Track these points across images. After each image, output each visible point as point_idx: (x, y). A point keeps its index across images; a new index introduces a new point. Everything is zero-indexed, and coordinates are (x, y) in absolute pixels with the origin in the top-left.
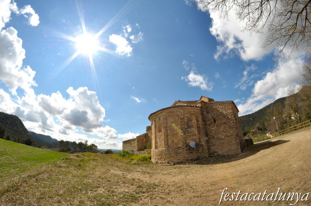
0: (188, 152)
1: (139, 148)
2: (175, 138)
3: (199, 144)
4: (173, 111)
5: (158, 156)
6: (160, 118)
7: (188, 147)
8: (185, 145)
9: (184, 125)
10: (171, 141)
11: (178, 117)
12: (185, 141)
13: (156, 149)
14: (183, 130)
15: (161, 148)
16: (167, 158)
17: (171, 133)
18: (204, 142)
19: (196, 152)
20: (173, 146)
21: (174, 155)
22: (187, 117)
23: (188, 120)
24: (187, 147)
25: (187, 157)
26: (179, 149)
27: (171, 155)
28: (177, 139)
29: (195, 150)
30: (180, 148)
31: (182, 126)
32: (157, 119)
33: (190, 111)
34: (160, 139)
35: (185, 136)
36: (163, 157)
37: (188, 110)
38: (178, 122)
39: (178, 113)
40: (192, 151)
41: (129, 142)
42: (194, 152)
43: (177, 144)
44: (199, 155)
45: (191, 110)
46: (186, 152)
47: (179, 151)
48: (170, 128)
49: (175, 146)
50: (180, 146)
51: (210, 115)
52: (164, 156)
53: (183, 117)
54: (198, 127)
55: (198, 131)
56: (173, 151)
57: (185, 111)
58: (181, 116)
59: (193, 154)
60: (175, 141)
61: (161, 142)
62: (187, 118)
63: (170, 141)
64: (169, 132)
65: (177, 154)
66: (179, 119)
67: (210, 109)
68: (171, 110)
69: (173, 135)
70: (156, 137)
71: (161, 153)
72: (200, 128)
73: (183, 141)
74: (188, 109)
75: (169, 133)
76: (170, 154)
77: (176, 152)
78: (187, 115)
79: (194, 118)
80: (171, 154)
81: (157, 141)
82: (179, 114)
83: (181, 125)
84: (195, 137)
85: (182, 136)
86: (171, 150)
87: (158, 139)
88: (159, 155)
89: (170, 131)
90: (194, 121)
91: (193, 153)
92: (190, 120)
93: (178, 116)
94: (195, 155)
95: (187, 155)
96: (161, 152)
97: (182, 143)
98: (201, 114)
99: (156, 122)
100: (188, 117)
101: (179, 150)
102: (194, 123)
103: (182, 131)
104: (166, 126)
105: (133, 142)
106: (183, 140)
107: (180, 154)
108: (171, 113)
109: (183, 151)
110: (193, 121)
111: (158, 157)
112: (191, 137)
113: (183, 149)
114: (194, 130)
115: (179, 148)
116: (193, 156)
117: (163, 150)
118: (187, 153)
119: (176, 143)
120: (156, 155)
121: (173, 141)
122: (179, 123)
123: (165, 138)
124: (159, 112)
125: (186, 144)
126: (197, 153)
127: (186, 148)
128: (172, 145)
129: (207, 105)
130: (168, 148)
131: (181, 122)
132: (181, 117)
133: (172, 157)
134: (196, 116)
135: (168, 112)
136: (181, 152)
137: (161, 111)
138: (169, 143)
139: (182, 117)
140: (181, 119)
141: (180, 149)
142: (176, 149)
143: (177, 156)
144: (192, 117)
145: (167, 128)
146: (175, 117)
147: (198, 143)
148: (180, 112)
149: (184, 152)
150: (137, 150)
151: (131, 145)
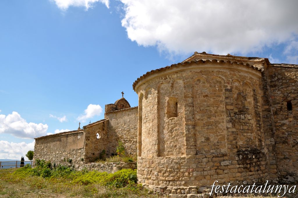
0: (241, 166)
1: (89, 155)
2: (213, 133)
3: (260, 152)
4: (211, 70)
5: (167, 174)
6: (173, 84)
7: (241, 157)
8: (236, 150)
9: (232, 104)
10: (203, 140)
11: (220, 86)
12: (234, 142)
13: (159, 155)
14: (230, 116)
15: (175, 153)
16: (192, 179)
17: (202, 120)
18: (268, 148)
19: (257, 168)
20: (209, 151)
21: (213, 172)
22: (237, 88)
23: (239, 94)
24: (238, 155)
25: (239, 179)
26: (222, 158)
27: (205, 173)
28: (217, 136)
29: (254, 164)
30: (226, 155)
31: (229, 107)
32: (166, 86)
33: (245, 78)
34: (171, 132)
35: (234, 130)
36: (183, 176)
37: (242, 74)
38: (220, 97)
39: (220, 76)
40: (249, 166)
41: (56, 139)
42: (252, 169)
43: (216, 146)
44: (262, 175)
45: (246, 75)
46: (238, 166)
47: (223, 164)
48: (202, 109)
49: (214, 151)
50: (223, 150)
51: (279, 92)
52: (187, 174)
53: (231, 87)
54: (257, 114)
55: (258, 121)
56: (209, 161)
57: (235, 75)
58: (227, 84)
59: (251, 173)
60: (212, 139)
61: (177, 140)
62: (237, 92)
63: (201, 139)
64: (198, 117)
65: (218, 170)
66: (222, 90)
67: (278, 79)
68: (207, 68)
69: (208, 124)
70: (161, 128)
71: (176, 167)
72: (260, 117)
73: (231, 142)
74: (242, 71)
75: (199, 120)
76: (202, 170)
77: (216, 164)
78: (236, 84)
79: (249, 92)
80: (204, 170)
81: (162, 136)
82: (223, 79)
83: (227, 104)
84: (253, 134)
85: (230, 130)
86: (205, 160)
87: (165, 131)
88: (170, 172)
89: (200, 115)
90: (250, 100)
91: (251, 171)
92: (243, 97)
93: (220, 82)
94: (253, 175)
95: (239, 174)
96: (176, 163)
97: (230, 146)
98: (262, 87)
99: (162, 91)
100: (239, 90)
101: (224, 160)
102: (249, 103)
103: (229, 118)
104: (192, 103)
105: (71, 139)
106: (231, 138)
107: (225, 172)
108: (206, 75)
109: (232, 164)
110: (248, 100)
111: (168, 176)
112: (245, 134)
113: (232, 159)
114: (250, 118)
115: (224, 155)
116: (250, 177)
117: (184, 158)
118: (240, 170)
119: (214, 145)
120: (160, 171)
121: (208, 139)
122: (221, 99)
123: (188, 130)
124: (175, 69)
125: (237, 147)
126: (258, 170)
127: (237, 158)
128: (206, 149)
129: (274, 70)
130: (197, 154)
131: (227, 98)
132: (227, 86)
133: (208, 177)
134: (254, 90)
135: (199, 71)
136: (227, 165)
137: (181, 68)
138: (198, 142)
139: (229, 88)
140: (227, 90)
141: (225, 158)
142: (217, 159)
143: (218, 174)
144: (246, 90)
145: (194, 108)
146: (213, 85)
147: (258, 148)
148: (225, 76)
149: (232, 166)
150: (82, 160)
151: (65, 147)
